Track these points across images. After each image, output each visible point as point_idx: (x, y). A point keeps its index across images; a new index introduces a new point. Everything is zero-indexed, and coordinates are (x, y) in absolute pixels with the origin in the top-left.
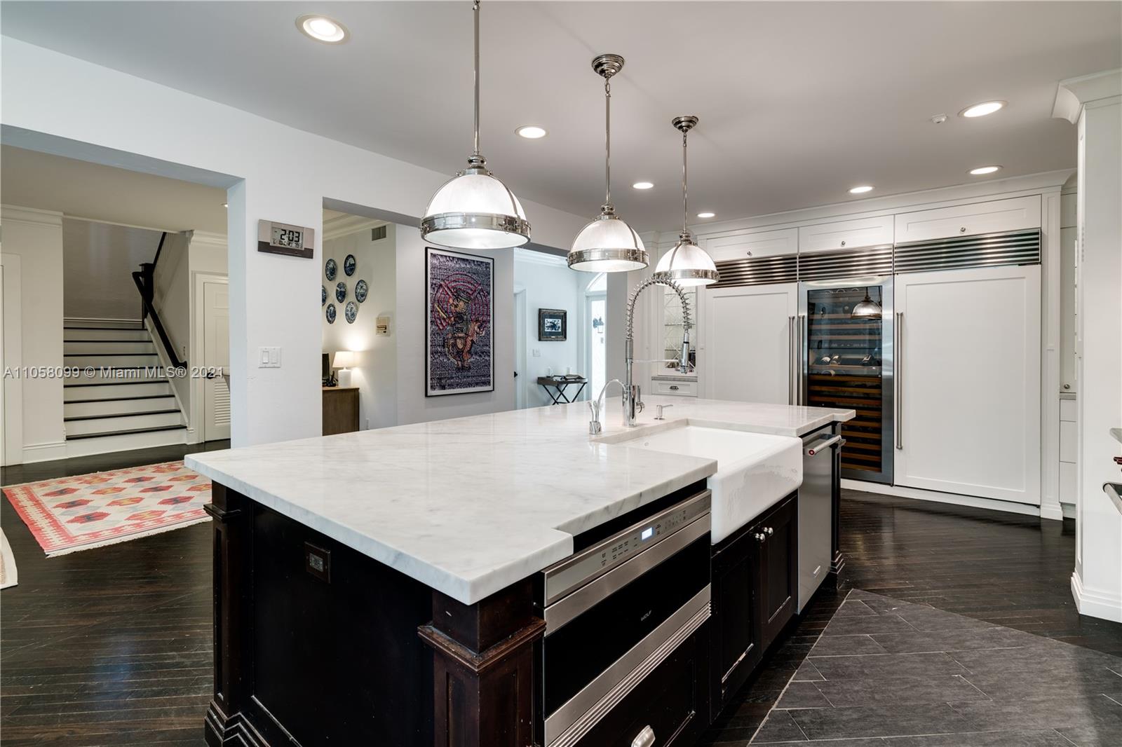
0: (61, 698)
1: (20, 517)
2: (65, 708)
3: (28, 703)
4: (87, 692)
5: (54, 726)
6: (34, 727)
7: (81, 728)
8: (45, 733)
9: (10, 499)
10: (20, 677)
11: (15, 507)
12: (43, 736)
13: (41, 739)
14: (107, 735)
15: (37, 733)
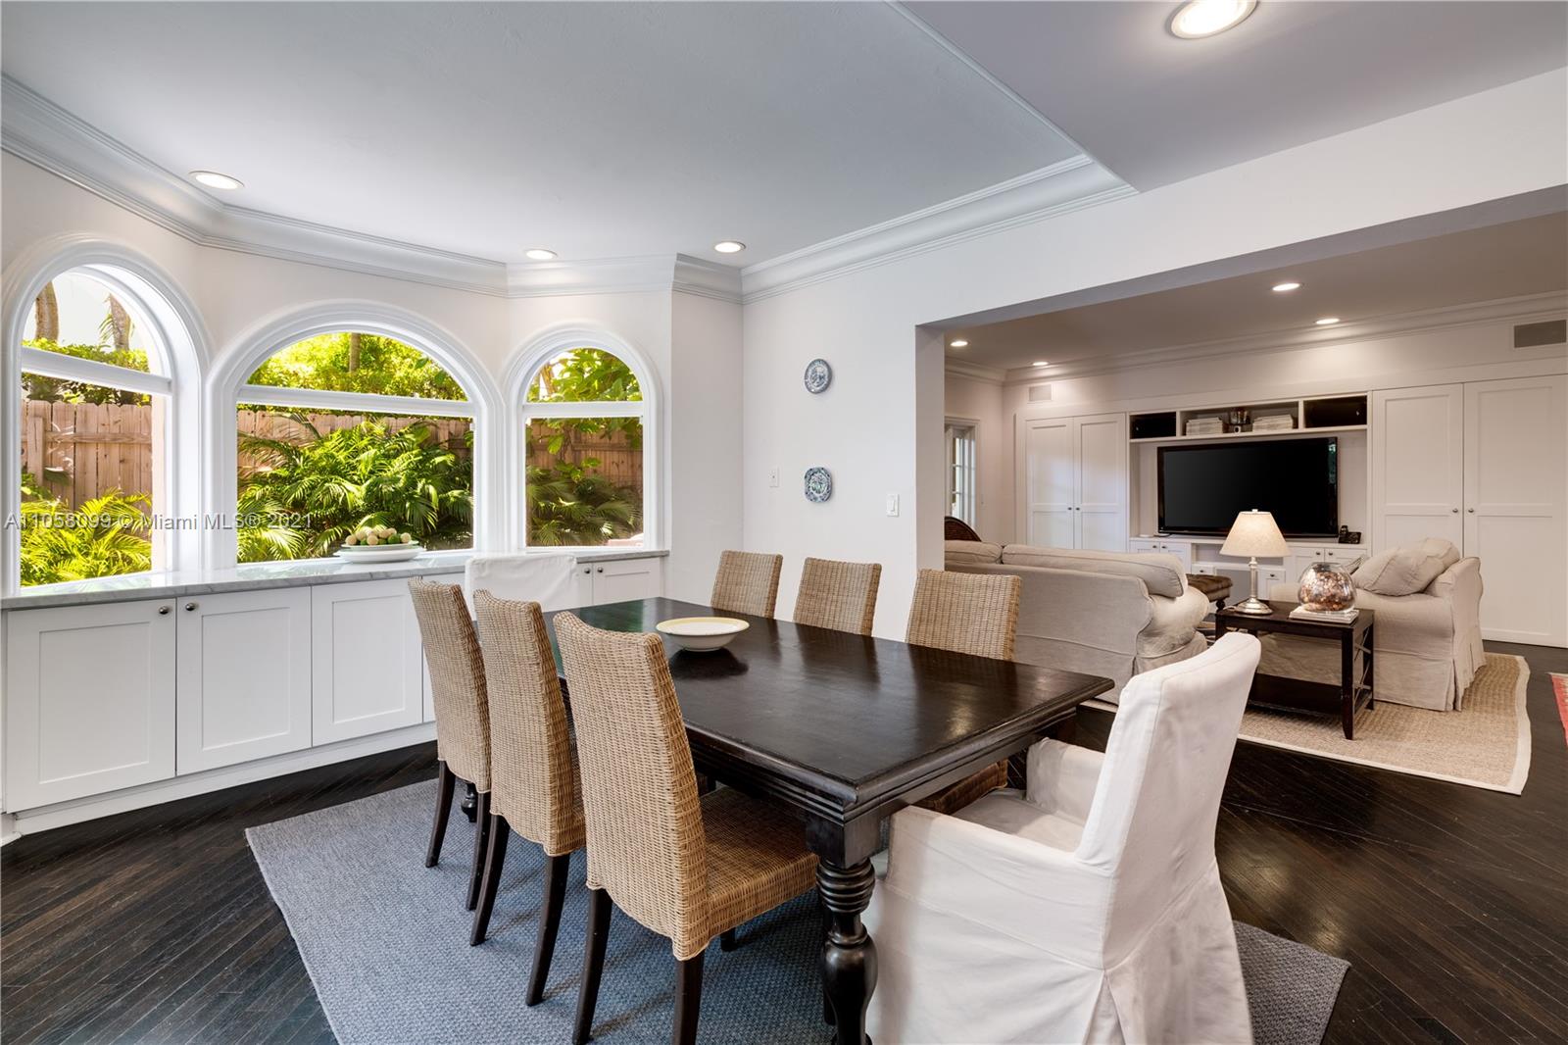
0: (1514, 949)
1: (1560, 717)
2: (1513, 964)
3: (1474, 928)
4: (1551, 966)
5: (1492, 973)
6: (1469, 957)
7: (1524, 1001)
8: (1478, 972)
9: (1556, 691)
10: (1478, 897)
11: (1559, 701)
12: (1474, 973)
13: (1470, 975)
14: (1553, 1035)
15: (1469, 966)
